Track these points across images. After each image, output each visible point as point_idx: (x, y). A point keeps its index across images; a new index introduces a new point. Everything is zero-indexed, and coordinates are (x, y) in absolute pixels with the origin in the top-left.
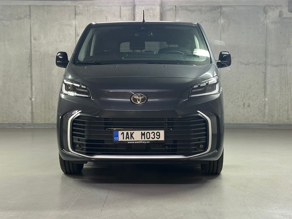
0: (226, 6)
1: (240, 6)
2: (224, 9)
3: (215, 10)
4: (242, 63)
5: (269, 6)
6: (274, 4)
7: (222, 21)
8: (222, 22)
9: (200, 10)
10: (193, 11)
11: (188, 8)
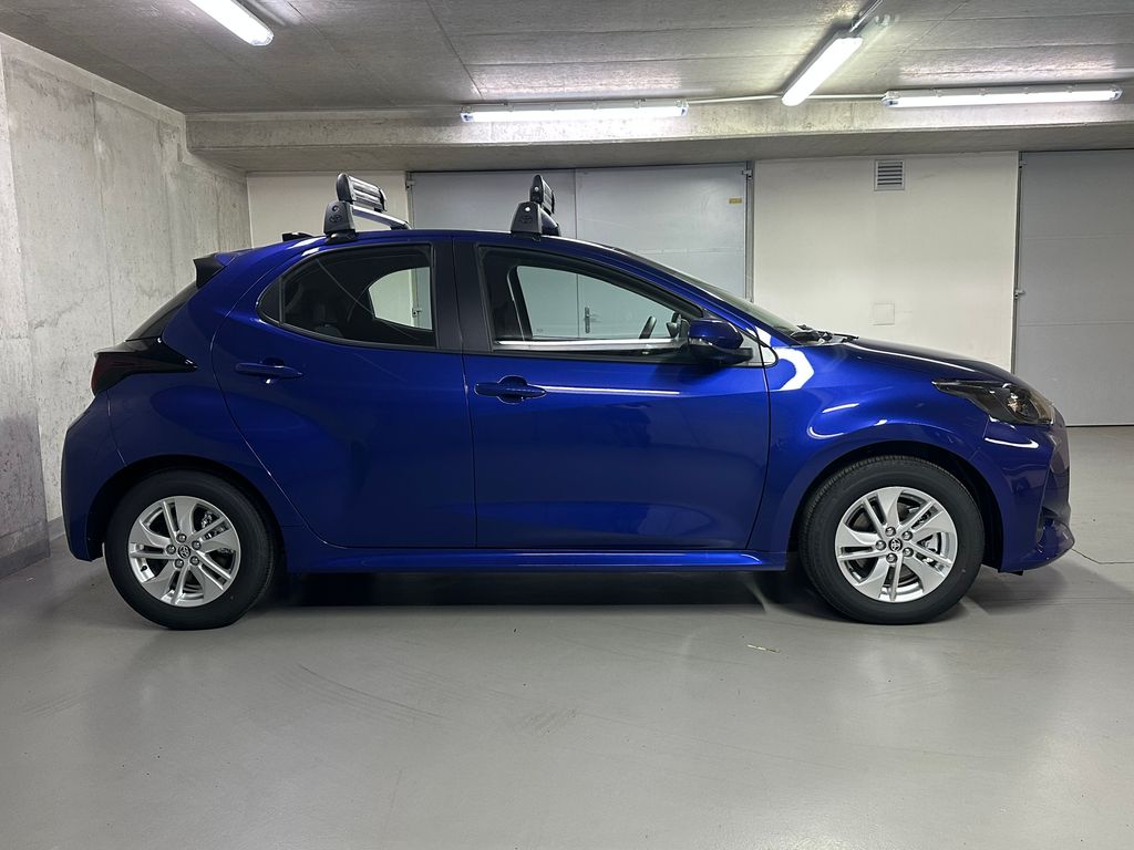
0: (102, 98)
1: (124, 106)
2: (99, 104)
3: (84, 102)
4: (144, 292)
5: (164, 124)
6: (169, 122)
7: (100, 147)
8: (100, 149)
9: (56, 94)
10: (41, 91)
11: (30, 74)
